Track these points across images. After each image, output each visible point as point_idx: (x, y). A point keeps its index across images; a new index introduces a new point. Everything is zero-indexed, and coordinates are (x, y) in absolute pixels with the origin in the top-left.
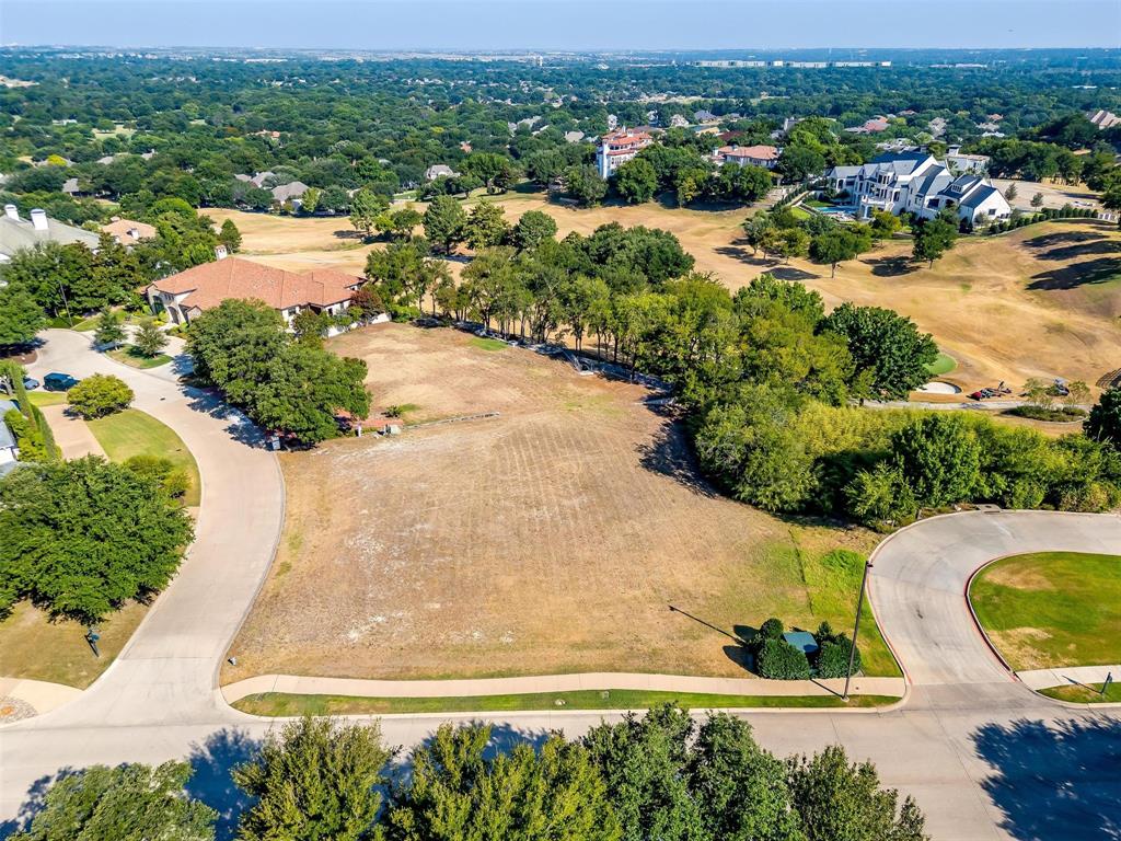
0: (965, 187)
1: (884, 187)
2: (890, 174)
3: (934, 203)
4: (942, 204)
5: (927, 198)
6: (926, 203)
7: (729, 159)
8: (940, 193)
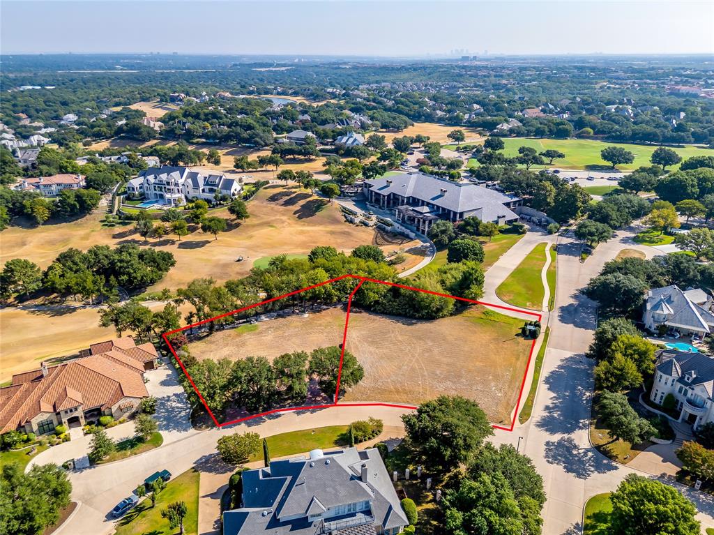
0: (217, 181)
1: (172, 187)
2: (173, 180)
3: (203, 191)
4: (207, 190)
5: (201, 189)
6: (201, 192)
7: (42, 187)
8: (204, 185)
